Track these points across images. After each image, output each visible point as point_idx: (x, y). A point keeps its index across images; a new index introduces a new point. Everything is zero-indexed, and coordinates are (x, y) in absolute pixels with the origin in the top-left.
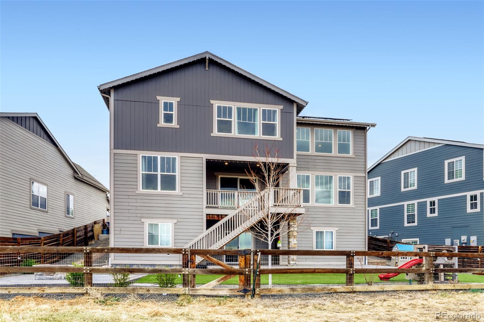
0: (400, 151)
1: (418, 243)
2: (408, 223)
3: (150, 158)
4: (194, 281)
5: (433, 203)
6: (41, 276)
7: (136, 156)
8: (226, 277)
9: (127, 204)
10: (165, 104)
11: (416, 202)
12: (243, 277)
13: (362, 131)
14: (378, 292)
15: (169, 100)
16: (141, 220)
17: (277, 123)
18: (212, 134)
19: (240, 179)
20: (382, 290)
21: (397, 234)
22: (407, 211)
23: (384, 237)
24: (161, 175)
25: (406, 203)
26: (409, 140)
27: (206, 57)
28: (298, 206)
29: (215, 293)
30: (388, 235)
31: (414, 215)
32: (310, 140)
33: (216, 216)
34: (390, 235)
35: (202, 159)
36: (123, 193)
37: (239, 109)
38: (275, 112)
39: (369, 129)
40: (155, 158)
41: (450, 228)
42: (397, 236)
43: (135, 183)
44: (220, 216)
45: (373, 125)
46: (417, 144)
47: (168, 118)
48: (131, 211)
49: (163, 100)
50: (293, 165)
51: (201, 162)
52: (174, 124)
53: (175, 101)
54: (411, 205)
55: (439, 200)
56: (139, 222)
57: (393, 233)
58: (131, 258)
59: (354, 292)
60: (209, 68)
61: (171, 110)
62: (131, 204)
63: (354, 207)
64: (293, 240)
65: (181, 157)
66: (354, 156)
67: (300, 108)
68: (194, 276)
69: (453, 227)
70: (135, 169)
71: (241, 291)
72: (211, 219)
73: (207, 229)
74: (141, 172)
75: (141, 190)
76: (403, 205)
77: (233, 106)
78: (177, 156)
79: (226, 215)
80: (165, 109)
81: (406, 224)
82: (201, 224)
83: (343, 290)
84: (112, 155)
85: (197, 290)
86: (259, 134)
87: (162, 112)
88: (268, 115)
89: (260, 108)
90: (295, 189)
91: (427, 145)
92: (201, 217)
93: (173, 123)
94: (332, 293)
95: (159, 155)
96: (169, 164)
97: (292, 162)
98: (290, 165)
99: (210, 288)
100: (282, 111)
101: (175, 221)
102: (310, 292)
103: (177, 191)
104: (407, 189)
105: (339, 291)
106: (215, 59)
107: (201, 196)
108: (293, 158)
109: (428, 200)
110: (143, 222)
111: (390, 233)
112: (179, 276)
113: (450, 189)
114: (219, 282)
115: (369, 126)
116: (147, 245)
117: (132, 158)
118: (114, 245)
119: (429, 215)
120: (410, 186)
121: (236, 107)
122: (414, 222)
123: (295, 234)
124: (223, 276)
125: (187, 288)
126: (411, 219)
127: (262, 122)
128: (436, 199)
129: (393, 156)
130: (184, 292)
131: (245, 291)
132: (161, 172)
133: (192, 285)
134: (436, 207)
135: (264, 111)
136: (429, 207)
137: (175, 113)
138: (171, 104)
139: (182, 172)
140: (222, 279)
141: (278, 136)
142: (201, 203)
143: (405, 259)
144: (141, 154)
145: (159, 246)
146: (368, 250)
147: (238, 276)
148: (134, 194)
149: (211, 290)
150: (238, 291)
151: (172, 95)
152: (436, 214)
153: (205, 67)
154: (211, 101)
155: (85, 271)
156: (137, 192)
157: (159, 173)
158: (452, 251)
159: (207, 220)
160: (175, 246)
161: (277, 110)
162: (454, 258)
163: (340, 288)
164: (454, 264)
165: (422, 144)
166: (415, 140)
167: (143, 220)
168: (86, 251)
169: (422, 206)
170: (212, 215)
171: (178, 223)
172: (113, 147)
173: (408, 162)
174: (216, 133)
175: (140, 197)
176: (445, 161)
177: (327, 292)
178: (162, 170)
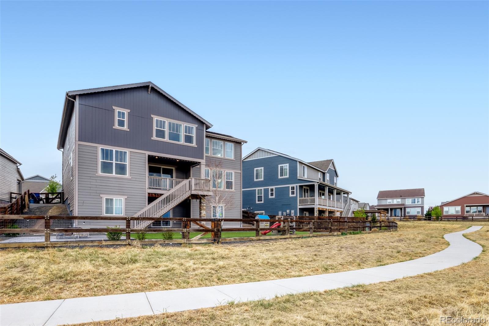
0: (253, 155)
1: (264, 214)
2: (258, 201)
3: (107, 150)
4: (189, 236)
5: (272, 190)
6: (61, 237)
7: (96, 148)
8: (205, 233)
9: (89, 183)
10: (119, 113)
11: (263, 188)
12: (213, 233)
13: (239, 144)
14: (269, 239)
15: (122, 110)
16: (100, 196)
17: (194, 135)
18: (152, 138)
19: (163, 168)
20: (270, 238)
21: (252, 208)
22: (258, 194)
23: (245, 210)
24: (116, 163)
25: (257, 189)
26: (259, 149)
27: (149, 85)
28: (209, 190)
29: (200, 242)
30: (247, 209)
31: (261, 196)
32: (209, 147)
33: (154, 194)
34: (248, 208)
35: (145, 154)
36: (86, 175)
37: (170, 123)
38: (192, 128)
39: (243, 144)
40: (112, 151)
41: (281, 205)
42: (252, 209)
43: (95, 168)
44: (157, 195)
45: (246, 142)
46: (264, 152)
47: (121, 123)
48: (91, 189)
49: (117, 110)
50: (203, 163)
51: (144, 156)
52: (126, 128)
53: (126, 112)
54: (260, 190)
55: (275, 188)
56: (99, 197)
57: (249, 207)
58: (91, 224)
59: (260, 240)
60: (150, 93)
61: (123, 117)
62: (92, 183)
63: (235, 191)
64: (203, 212)
65: (130, 152)
66: (235, 160)
67: (208, 127)
68: (189, 233)
69: (283, 205)
70: (95, 157)
71: (213, 241)
72: (151, 196)
73: (148, 204)
74: (100, 160)
75: (100, 173)
76: (256, 190)
77: (166, 121)
78: (127, 151)
79: (163, 194)
80: (119, 116)
81: (257, 202)
82: (144, 200)
83: (255, 239)
84: (77, 145)
85: (191, 240)
86: (182, 142)
87: (117, 118)
88: (188, 130)
89: (183, 124)
90: (204, 180)
91: (269, 154)
92: (144, 195)
93: (124, 127)
94: (251, 241)
95: (114, 149)
96: (121, 156)
97: (203, 162)
98: (202, 163)
99: (197, 239)
100: (197, 128)
101: (126, 197)
102: (242, 240)
103: (127, 176)
104: (257, 180)
105: (254, 239)
106: (156, 88)
107: (144, 180)
108: (203, 159)
109: (270, 188)
110: (102, 197)
111: (247, 207)
112: (181, 233)
113: (281, 182)
114: (202, 236)
115: (243, 142)
116: (105, 215)
117: (93, 149)
118: (78, 214)
119: (270, 197)
120: (260, 179)
121: (168, 121)
122: (262, 201)
123: (205, 208)
124: (204, 232)
125: (186, 240)
126: (260, 199)
127: (185, 134)
128: (274, 187)
129: (249, 158)
130: (184, 242)
131: (215, 240)
132: (115, 161)
133: (188, 238)
134: (274, 192)
135: (186, 127)
136: (270, 192)
137: (126, 120)
138: (123, 114)
139: (131, 162)
140: (203, 234)
141: (194, 144)
142: (144, 185)
143: (262, 224)
144: (100, 147)
145: (114, 215)
146: (243, 218)
147: (211, 232)
148: (94, 176)
149: (198, 240)
150: (211, 241)
151: (124, 107)
152: (274, 197)
153: (148, 91)
154: (151, 115)
155: (127, 231)
156: (96, 175)
157: (114, 162)
158: (293, 219)
159: (148, 197)
160: (125, 215)
161: (194, 127)
162: (293, 223)
163: (254, 238)
164: (294, 226)
165: (266, 153)
166: (262, 150)
167: (101, 196)
168: (128, 219)
169: (266, 191)
170: (151, 193)
171: (128, 199)
172: (77, 139)
173: (259, 163)
174: (154, 138)
175: (99, 179)
176: (279, 165)
177: (249, 240)
178: (116, 160)
